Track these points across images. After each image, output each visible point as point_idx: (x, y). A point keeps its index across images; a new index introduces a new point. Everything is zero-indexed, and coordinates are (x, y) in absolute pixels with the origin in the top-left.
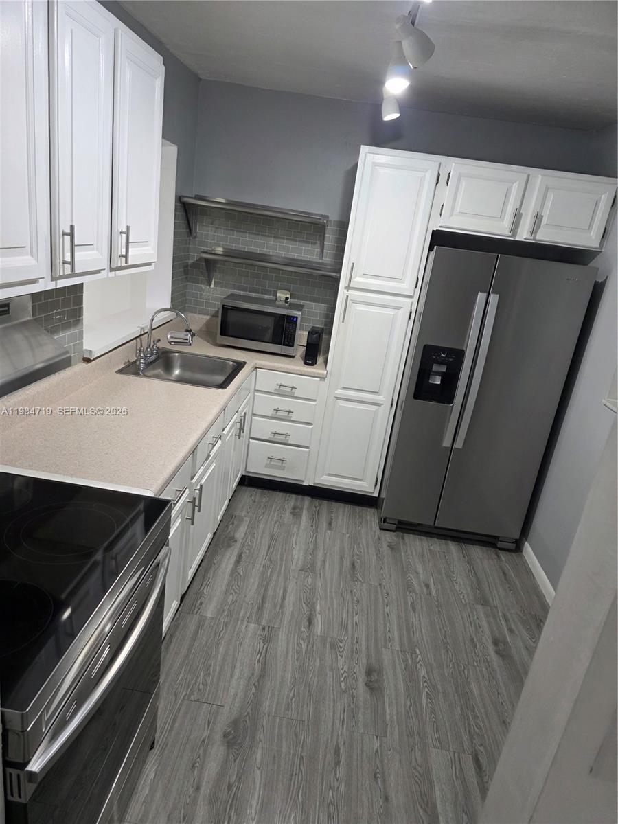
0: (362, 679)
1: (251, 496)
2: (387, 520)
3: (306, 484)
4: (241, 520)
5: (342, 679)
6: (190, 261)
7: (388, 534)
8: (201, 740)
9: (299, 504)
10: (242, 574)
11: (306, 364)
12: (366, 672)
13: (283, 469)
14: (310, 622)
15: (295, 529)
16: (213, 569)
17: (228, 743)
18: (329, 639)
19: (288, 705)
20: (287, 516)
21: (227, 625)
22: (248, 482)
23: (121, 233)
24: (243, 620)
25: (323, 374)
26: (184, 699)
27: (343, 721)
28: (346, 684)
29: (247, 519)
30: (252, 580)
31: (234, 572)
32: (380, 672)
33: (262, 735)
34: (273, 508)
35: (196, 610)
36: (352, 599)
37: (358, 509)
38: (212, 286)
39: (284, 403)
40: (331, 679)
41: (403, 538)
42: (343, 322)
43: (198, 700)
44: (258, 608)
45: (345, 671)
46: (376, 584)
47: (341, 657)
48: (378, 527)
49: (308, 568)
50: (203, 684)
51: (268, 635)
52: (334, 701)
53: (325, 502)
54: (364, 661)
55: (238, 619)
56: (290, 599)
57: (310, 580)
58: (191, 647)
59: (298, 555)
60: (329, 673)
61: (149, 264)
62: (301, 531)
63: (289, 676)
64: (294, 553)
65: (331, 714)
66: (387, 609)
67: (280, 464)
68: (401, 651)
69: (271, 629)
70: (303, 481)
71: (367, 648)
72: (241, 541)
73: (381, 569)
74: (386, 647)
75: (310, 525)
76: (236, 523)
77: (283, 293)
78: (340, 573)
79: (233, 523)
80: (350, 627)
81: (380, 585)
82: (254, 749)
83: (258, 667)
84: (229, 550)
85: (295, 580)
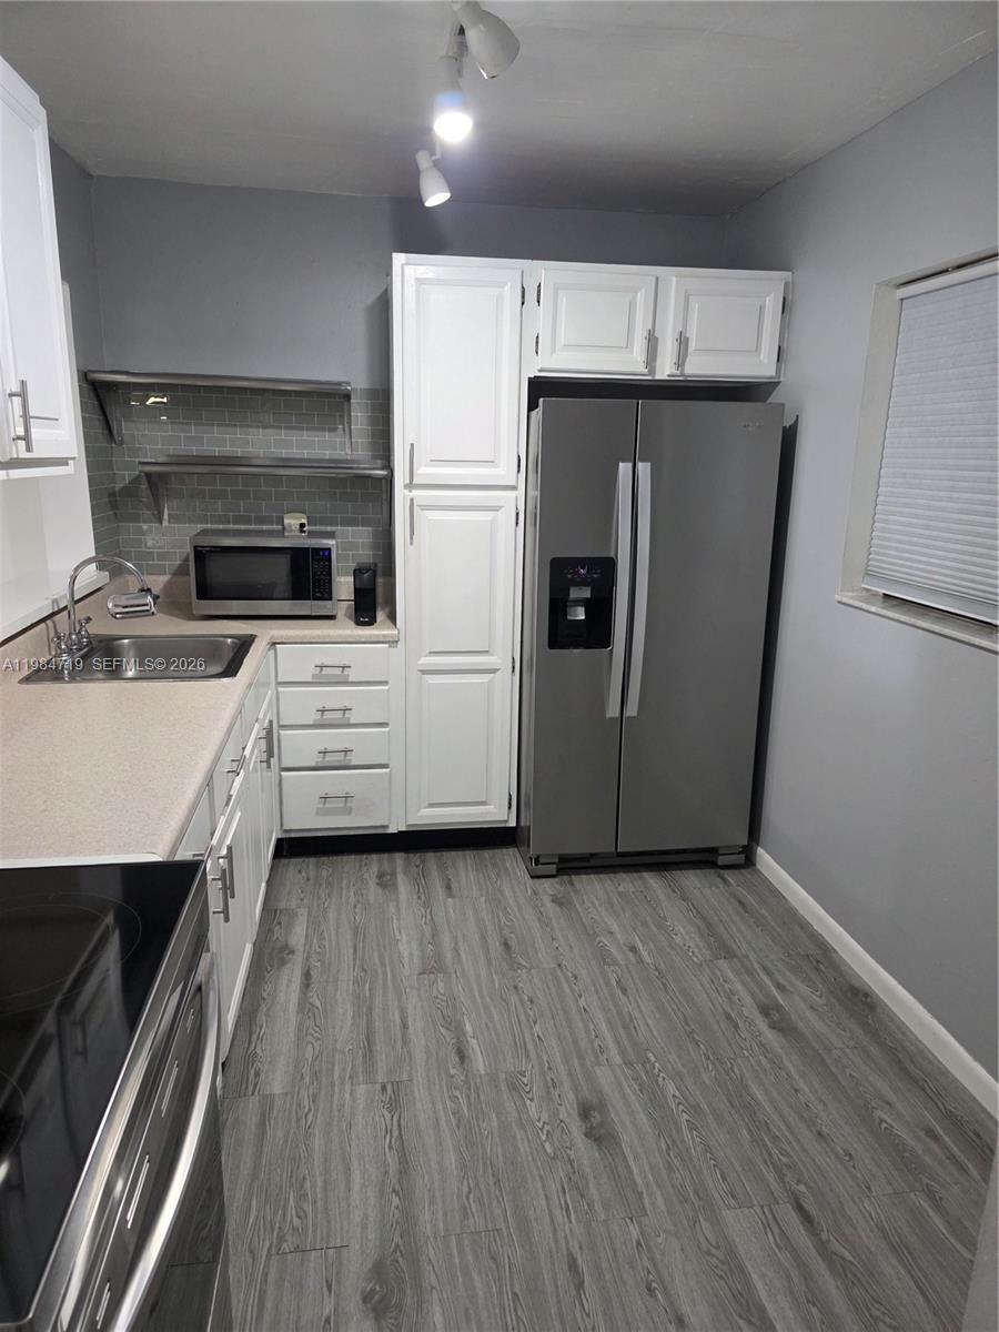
0: (576, 1128)
1: (300, 872)
2: (542, 861)
3: (393, 830)
4: (292, 915)
5: (544, 1137)
6: (119, 486)
7: (546, 883)
8: (323, 1319)
9: (386, 866)
10: (318, 1004)
11: (359, 623)
12: (580, 1114)
13: (349, 811)
14: (462, 1055)
15: (392, 910)
16: (263, 1009)
17: (374, 1310)
18: (502, 1076)
19: (465, 1208)
20: (373, 892)
21: (315, 1099)
22: (291, 848)
23: (11, 395)
24: (342, 1084)
25: (392, 636)
26: (269, 1254)
27: (567, 1209)
28: (552, 1144)
29: (303, 912)
30: (341, 1011)
31: (304, 1006)
32: (602, 1107)
33: (433, 1277)
34: (345, 882)
35: (251, 1088)
36: (521, 1000)
37: (487, 854)
38: (165, 523)
39: (333, 696)
40: (526, 1144)
41: (572, 884)
42: (411, 543)
43: (297, 1249)
44: (364, 1056)
45: (544, 1123)
46: (553, 966)
47: (532, 1100)
48: (527, 876)
49: (433, 967)
50: (298, 1216)
51: (394, 1097)
52: (541, 1178)
53: (431, 856)
54: (571, 1096)
55: (332, 1084)
56: (416, 1025)
57: (441, 985)
58: (258, 1155)
59: (408, 948)
60: (519, 1134)
61: (63, 462)
62: (403, 911)
63: (451, 1159)
64: (401, 948)
65: (544, 1203)
66: (582, 1002)
67: (342, 805)
68: (625, 1064)
69: (397, 1085)
70: (386, 827)
71: (570, 1074)
72: (302, 949)
73: (553, 939)
74: (599, 1064)
75: (415, 897)
76: (284, 920)
77: (294, 518)
78: (489, 961)
79: (280, 923)
80: (530, 1047)
81: (559, 965)
82: (424, 1306)
83: (392, 1160)
84: (286, 970)
85: (415, 993)
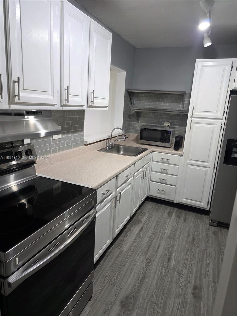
0: (190, 291)
1: (151, 205)
2: (213, 221)
3: (175, 202)
4: (145, 214)
5: (180, 289)
6: (131, 114)
7: (213, 228)
8: (111, 302)
9: (171, 210)
10: (141, 235)
11: (174, 150)
12: (193, 288)
13: (165, 195)
14: (169, 260)
15: (168, 221)
16: (130, 231)
17: (122, 306)
18: (177, 270)
19: (153, 295)
20: (166, 215)
21: (131, 255)
22: (149, 199)
23: (91, 93)
24: (138, 254)
25: (181, 154)
26: (107, 282)
27: (178, 309)
28: (182, 292)
29: (148, 214)
30: (146, 239)
31: (138, 235)
32: (201, 289)
33: (138, 306)
34: (160, 211)
35: (120, 247)
36: (191, 254)
37: (199, 215)
38: (139, 122)
39: (165, 166)
40: (175, 288)
41: (221, 230)
42: (190, 132)
43: (113, 284)
44: (146, 251)
45: (182, 286)
46: (204, 249)
47: (182, 279)
48: (208, 224)
49: (172, 237)
50: (116, 278)
51: (149, 263)
52: (175, 298)
53: (184, 211)
54: (193, 283)
55: (136, 254)
56: (161, 249)
57: (172, 242)
58: (114, 262)
59: (168, 231)
60: (174, 285)
61: (106, 107)
62: (171, 222)
63: (155, 283)
64: (166, 230)
65: (173, 304)
66: (208, 261)
67: (163, 193)
68: (213, 282)
69: (150, 260)
71: (196, 277)
72: (143, 222)
73: (208, 242)
74: (205, 278)
75: (175, 220)
76: (143, 215)
77: (167, 124)
78: (187, 241)
79: (141, 215)
80: (188, 266)
81: (206, 249)
82: (133, 311)
83: (141, 276)
84: (138, 226)
85: (165, 241)
